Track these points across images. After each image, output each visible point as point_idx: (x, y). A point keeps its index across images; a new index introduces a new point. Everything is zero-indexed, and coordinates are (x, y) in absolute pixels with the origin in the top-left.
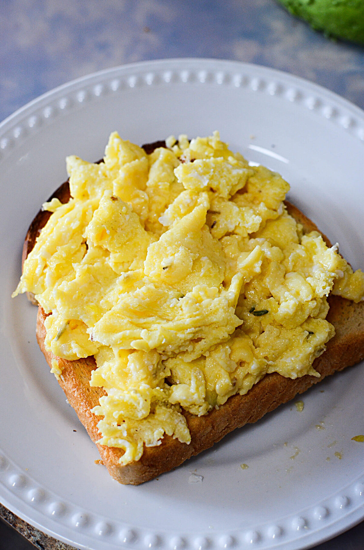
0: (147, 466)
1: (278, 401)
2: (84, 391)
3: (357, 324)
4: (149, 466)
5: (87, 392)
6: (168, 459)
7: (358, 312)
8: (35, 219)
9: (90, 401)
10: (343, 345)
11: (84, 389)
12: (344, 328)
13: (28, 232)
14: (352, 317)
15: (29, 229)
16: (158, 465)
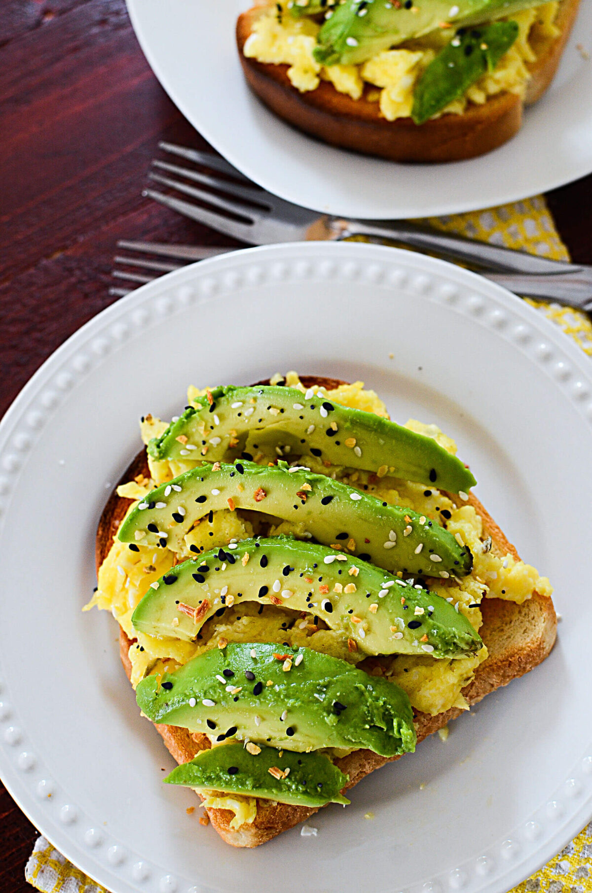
0: (263, 829)
1: (424, 734)
2: (183, 738)
3: (522, 631)
4: (266, 828)
5: (187, 739)
6: (289, 818)
7: (523, 614)
8: (106, 507)
9: (191, 751)
10: (504, 661)
11: (182, 736)
12: (505, 637)
13: (99, 525)
14: (516, 621)
15: (101, 521)
16: (278, 826)
